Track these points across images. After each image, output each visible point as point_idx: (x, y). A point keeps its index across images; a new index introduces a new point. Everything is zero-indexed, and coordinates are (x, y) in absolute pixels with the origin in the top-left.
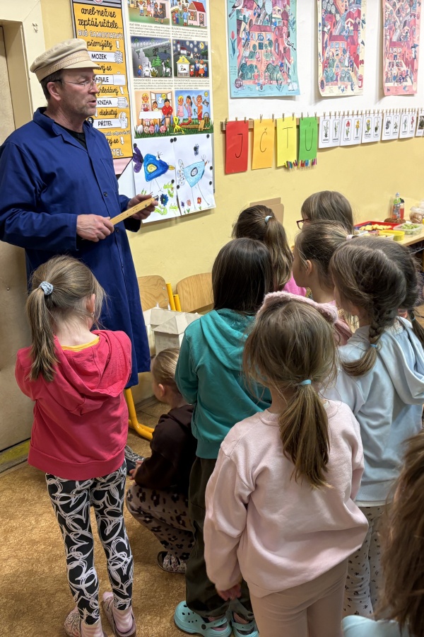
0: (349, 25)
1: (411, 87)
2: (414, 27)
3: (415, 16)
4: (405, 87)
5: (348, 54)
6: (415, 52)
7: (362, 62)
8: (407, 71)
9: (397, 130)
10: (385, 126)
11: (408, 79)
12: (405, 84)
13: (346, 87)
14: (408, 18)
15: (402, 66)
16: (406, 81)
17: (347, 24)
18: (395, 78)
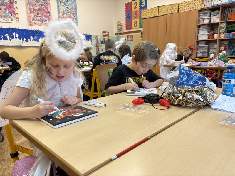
0: (7, 2)
2: (47, 7)
3: (47, 3)
5: (8, 10)
6: (49, 14)
7: (17, 13)
8: (46, 19)
11: (47, 21)
13: (8, 20)
14: (43, 4)
15: (42, 17)
17: (6, 1)
18: (39, 20)
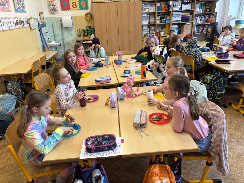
1: (9, 8)
4: (6, 8)
9: (8, 26)
10: (2, 24)
12: (5, 7)
16: (6, 6)
